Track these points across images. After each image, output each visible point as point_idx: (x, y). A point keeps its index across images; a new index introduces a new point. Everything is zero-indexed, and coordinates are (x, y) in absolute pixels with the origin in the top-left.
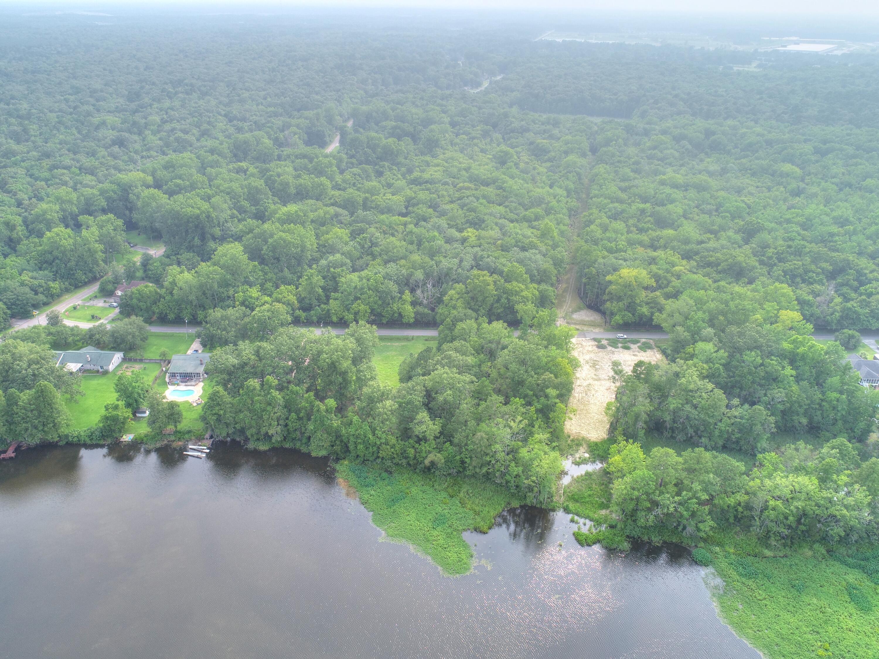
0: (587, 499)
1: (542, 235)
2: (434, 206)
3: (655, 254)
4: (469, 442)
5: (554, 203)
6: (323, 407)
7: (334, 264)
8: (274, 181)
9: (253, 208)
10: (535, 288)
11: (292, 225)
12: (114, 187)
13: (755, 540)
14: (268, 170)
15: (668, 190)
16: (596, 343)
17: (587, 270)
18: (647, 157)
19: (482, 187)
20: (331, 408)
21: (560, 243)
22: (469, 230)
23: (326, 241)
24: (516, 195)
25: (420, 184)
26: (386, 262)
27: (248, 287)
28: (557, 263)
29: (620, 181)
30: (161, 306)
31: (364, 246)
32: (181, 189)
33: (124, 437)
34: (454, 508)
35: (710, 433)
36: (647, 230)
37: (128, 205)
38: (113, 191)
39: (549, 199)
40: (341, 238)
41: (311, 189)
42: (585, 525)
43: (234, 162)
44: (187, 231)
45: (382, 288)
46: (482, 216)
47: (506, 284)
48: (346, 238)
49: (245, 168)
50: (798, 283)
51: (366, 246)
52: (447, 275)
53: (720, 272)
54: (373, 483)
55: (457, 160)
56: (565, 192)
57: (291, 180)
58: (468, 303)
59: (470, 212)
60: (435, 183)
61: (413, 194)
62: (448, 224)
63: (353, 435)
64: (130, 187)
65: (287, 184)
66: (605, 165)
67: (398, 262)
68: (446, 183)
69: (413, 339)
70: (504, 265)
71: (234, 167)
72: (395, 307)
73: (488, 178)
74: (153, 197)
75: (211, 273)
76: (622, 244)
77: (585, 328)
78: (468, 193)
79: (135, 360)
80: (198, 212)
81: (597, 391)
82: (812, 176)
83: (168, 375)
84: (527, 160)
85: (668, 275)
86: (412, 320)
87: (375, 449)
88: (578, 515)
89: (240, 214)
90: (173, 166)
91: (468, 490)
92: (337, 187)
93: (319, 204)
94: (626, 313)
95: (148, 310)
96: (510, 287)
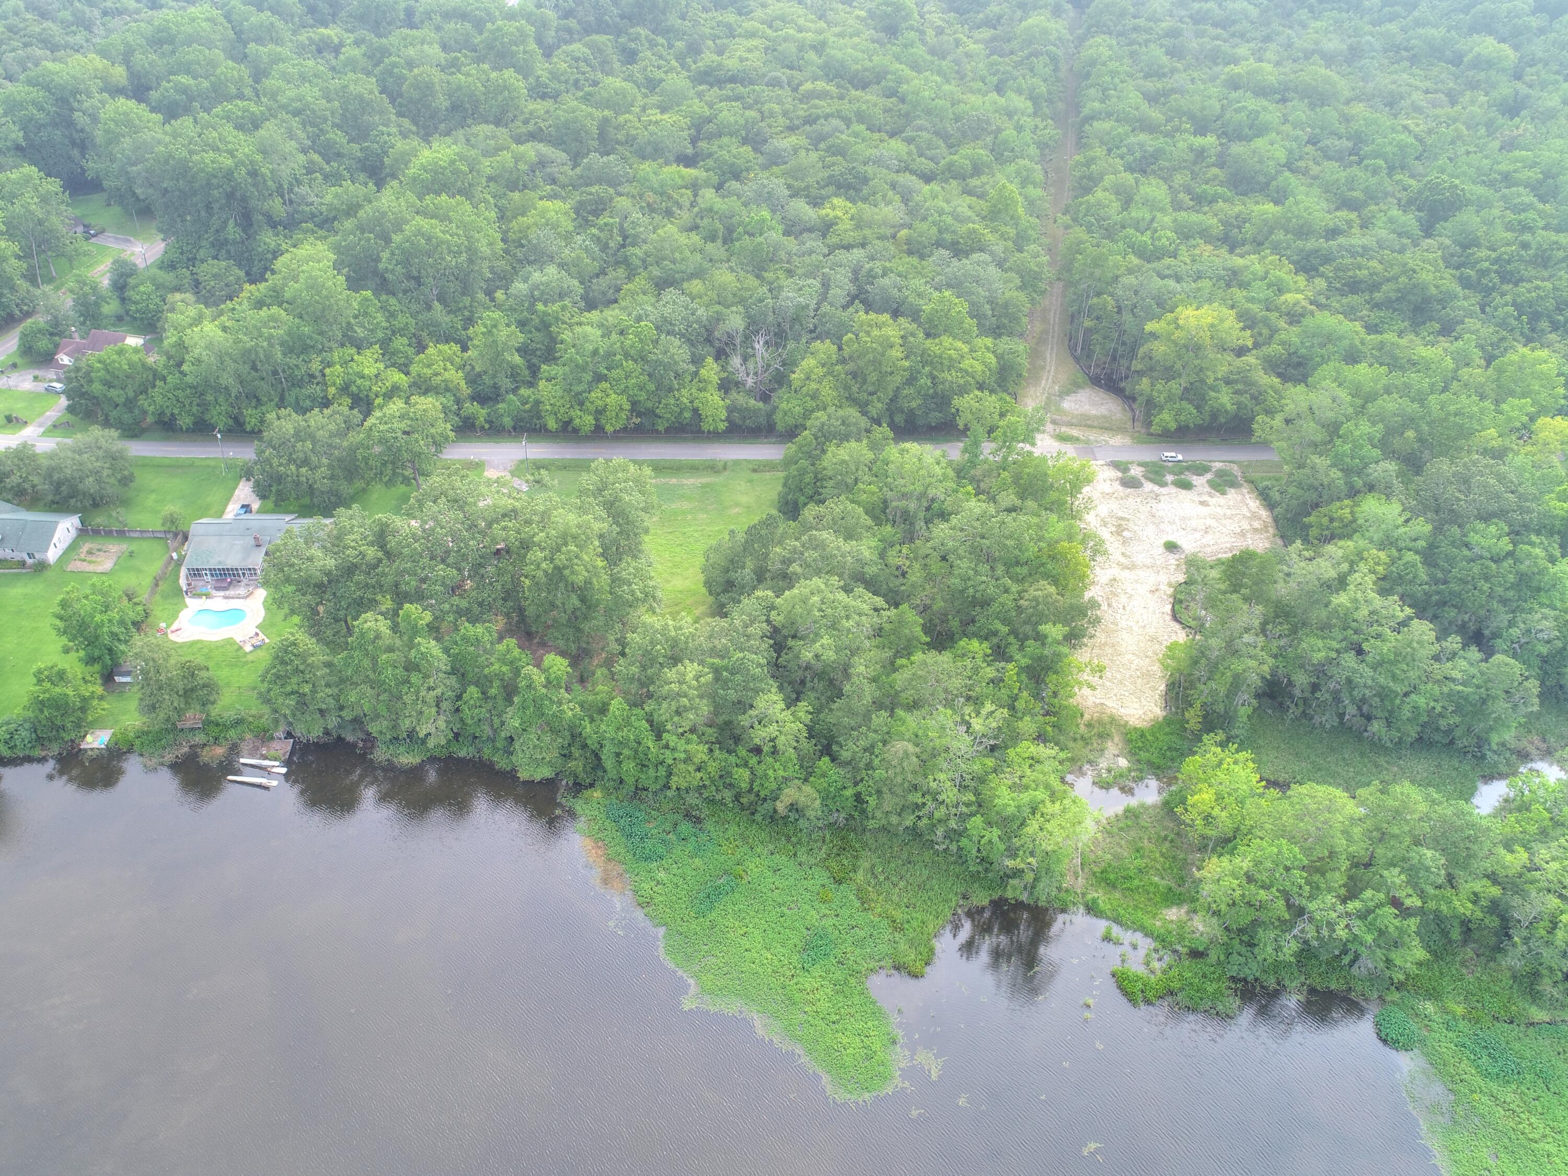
0: (1136, 882)
1: (991, 212)
2: (754, 140)
3: (1239, 262)
4: (876, 762)
5: (1009, 133)
6: (539, 678)
7: (542, 293)
8: (401, 79)
9: (355, 147)
10: (987, 348)
11: (444, 197)
12: (37, 94)
13: (1507, 981)
14: (385, 52)
15: (1252, 103)
16: (1120, 474)
17: (1095, 300)
18: (1191, 17)
19: (853, 92)
20: (558, 678)
21: (1030, 232)
22: (836, 201)
23: (524, 231)
24: (929, 112)
25: (720, 83)
26: (662, 285)
27: (353, 351)
28: (1029, 281)
29: (1146, 77)
30: (159, 399)
31: (607, 244)
32: (191, 99)
33: (89, 738)
34: (845, 912)
35: (1391, 712)
36: (1212, 201)
37: (75, 135)
38: (34, 103)
39: (999, 123)
40: (555, 226)
41: (483, 98)
42: (1135, 947)
43: (311, 27)
44: (208, 207)
45: (657, 354)
46: (862, 169)
47: (929, 341)
48: (567, 224)
49: (336, 40)
50: (1543, 330)
51: (612, 244)
52: (796, 319)
53: (1377, 306)
54: (661, 850)
55: (792, 21)
56: (1029, 104)
57: (437, 76)
58: (847, 388)
59: (834, 154)
60: (752, 83)
61: (706, 109)
62: (789, 187)
63: (613, 739)
64: (75, 92)
65: (429, 86)
66: (1106, 37)
67: (685, 285)
68: (775, 83)
69: (725, 468)
70: (919, 295)
71: (309, 39)
72: (685, 396)
73: (865, 70)
74: (127, 121)
75: (265, 325)
76: (1167, 237)
77: (1092, 436)
78: (824, 106)
79: (109, 533)
80: (229, 162)
81: (1131, 597)
82: (1540, 66)
83: (183, 571)
84: (940, 23)
85: (1273, 315)
86: (722, 426)
87: (662, 771)
88: (1117, 921)
89: (328, 163)
90: (171, 40)
91: (873, 866)
92: (540, 92)
93: (502, 132)
94: (1185, 404)
95: (130, 404)
96: (937, 350)
